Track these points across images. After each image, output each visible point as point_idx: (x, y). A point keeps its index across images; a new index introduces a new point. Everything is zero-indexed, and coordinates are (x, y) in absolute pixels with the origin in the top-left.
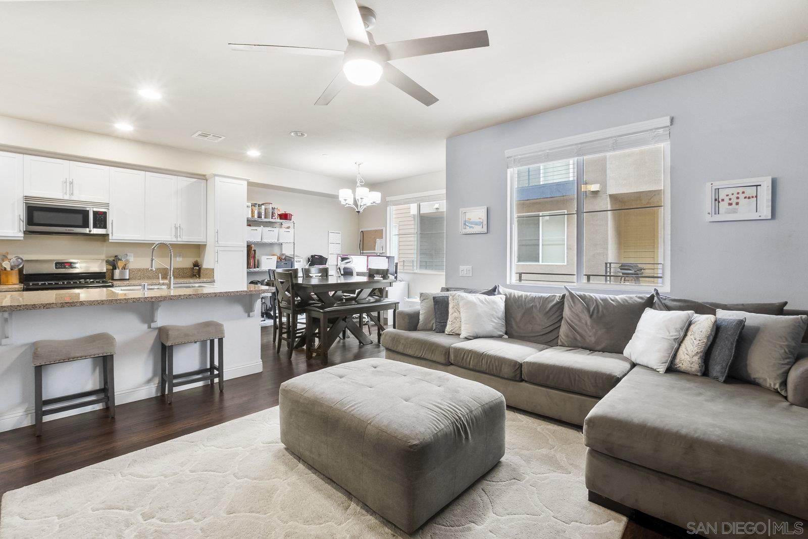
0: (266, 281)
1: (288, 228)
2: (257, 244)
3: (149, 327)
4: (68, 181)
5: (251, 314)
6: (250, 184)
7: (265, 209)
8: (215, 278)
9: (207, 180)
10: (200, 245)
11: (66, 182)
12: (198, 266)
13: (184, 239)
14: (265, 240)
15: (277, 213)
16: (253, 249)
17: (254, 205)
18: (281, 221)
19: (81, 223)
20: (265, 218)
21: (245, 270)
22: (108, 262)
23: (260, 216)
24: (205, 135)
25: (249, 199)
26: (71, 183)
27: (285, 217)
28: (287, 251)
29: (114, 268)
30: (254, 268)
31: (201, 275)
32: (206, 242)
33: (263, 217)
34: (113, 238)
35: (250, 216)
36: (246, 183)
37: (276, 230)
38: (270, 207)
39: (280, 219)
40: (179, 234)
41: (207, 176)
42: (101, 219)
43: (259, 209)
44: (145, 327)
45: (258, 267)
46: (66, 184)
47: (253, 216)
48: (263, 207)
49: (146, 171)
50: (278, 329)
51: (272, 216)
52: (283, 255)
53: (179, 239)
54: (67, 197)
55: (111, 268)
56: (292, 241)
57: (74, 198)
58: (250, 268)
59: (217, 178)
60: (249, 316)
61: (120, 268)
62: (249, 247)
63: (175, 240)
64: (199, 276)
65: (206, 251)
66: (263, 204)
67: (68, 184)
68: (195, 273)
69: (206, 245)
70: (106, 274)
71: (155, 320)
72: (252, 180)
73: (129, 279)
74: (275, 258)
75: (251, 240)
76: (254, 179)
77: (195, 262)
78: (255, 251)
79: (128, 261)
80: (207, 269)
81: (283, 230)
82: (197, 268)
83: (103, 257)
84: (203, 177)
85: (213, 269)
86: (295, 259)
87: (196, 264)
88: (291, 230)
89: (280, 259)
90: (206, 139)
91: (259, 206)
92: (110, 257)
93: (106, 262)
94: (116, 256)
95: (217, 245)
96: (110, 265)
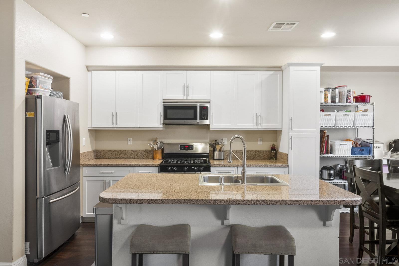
0: (339, 166)
1: (366, 110)
2: (330, 129)
3: (223, 224)
4: (186, 86)
5: (327, 223)
6: (324, 69)
7: (340, 93)
8: (289, 163)
9: (282, 71)
10: (277, 131)
11: (184, 87)
12: (275, 150)
13: (264, 126)
14: (339, 125)
15: (352, 95)
16: (326, 135)
17: (327, 90)
18: (357, 104)
19: (193, 117)
20: (339, 102)
21: (318, 156)
22: (210, 145)
23: (333, 101)
24: (279, 26)
25: (322, 84)
26: (188, 87)
27: (362, 99)
28: (364, 136)
29: (215, 150)
30: (327, 153)
31: (278, 158)
32: (282, 128)
33: (337, 100)
34: (212, 127)
35: (323, 101)
36: (319, 68)
37: (352, 114)
38: (345, 89)
39: (356, 102)
40: (259, 122)
41: (282, 67)
42: (205, 113)
43: (333, 93)
44: (219, 222)
45: (331, 153)
46: (185, 88)
47: (326, 101)
48: (337, 91)
49: (234, 70)
50: (356, 227)
51: (347, 100)
52: (359, 139)
53: (259, 127)
54: (185, 98)
55: (212, 149)
56: (371, 125)
57: (190, 98)
58: (323, 154)
59: (291, 68)
60: (325, 225)
61: (218, 150)
62: (322, 133)
63: (256, 127)
64: (276, 159)
65: (282, 136)
66: (337, 88)
67: (186, 88)
68: (272, 156)
69: (281, 131)
70: (210, 155)
71: (227, 218)
72: (326, 64)
73: (223, 159)
74: (350, 144)
75: (324, 126)
76: (328, 63)
77: (272, 146)
78: (328, 136)
79: (223, 145)
80: (282, 154)
81: (360, 114)
82: (274, 151)
83: (208, 141)
84: (279, 69)
85: (287, 155)
86: (375, 145)
87: (274, 148)
88: (370, 113)
89: (355, 144)
90: (280, 29)
91: (333, 90)
92: (212, 141)
93: (209, 145)
94: (216, 141)
95: (291, 132)
96: (212, 147)
